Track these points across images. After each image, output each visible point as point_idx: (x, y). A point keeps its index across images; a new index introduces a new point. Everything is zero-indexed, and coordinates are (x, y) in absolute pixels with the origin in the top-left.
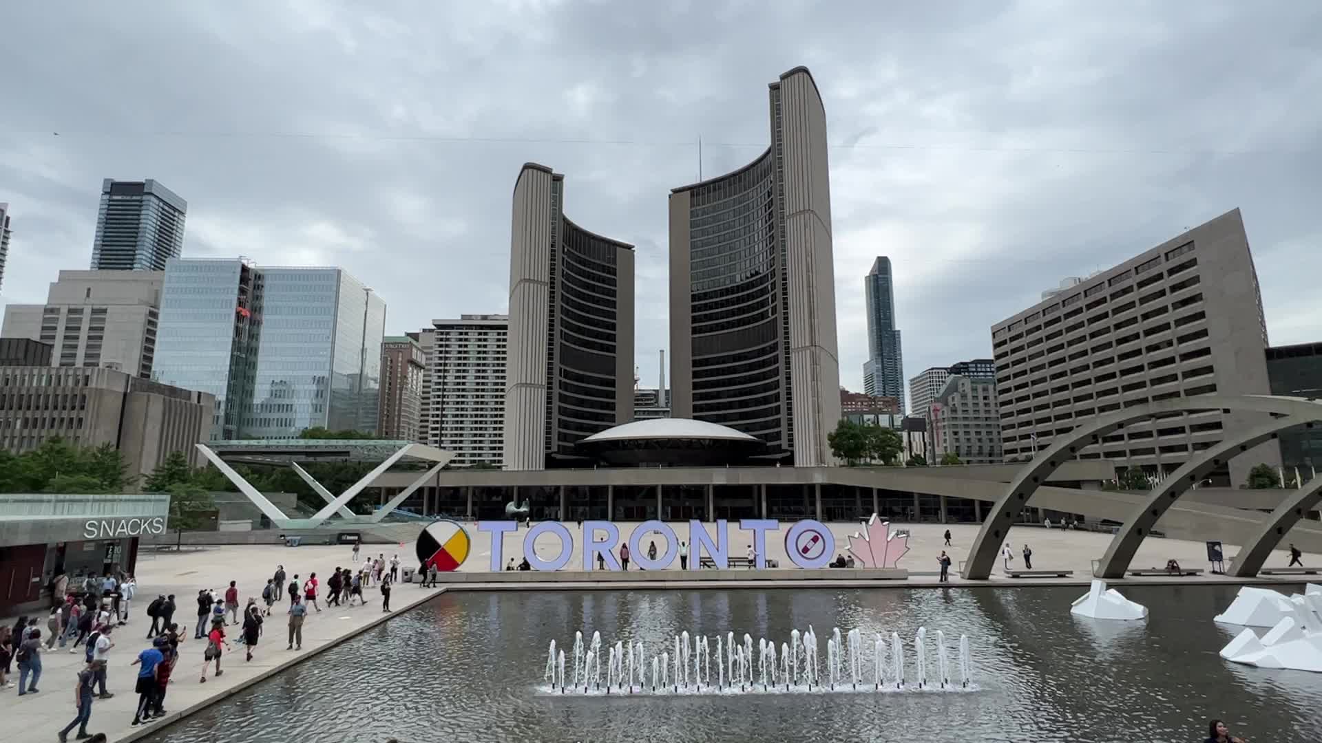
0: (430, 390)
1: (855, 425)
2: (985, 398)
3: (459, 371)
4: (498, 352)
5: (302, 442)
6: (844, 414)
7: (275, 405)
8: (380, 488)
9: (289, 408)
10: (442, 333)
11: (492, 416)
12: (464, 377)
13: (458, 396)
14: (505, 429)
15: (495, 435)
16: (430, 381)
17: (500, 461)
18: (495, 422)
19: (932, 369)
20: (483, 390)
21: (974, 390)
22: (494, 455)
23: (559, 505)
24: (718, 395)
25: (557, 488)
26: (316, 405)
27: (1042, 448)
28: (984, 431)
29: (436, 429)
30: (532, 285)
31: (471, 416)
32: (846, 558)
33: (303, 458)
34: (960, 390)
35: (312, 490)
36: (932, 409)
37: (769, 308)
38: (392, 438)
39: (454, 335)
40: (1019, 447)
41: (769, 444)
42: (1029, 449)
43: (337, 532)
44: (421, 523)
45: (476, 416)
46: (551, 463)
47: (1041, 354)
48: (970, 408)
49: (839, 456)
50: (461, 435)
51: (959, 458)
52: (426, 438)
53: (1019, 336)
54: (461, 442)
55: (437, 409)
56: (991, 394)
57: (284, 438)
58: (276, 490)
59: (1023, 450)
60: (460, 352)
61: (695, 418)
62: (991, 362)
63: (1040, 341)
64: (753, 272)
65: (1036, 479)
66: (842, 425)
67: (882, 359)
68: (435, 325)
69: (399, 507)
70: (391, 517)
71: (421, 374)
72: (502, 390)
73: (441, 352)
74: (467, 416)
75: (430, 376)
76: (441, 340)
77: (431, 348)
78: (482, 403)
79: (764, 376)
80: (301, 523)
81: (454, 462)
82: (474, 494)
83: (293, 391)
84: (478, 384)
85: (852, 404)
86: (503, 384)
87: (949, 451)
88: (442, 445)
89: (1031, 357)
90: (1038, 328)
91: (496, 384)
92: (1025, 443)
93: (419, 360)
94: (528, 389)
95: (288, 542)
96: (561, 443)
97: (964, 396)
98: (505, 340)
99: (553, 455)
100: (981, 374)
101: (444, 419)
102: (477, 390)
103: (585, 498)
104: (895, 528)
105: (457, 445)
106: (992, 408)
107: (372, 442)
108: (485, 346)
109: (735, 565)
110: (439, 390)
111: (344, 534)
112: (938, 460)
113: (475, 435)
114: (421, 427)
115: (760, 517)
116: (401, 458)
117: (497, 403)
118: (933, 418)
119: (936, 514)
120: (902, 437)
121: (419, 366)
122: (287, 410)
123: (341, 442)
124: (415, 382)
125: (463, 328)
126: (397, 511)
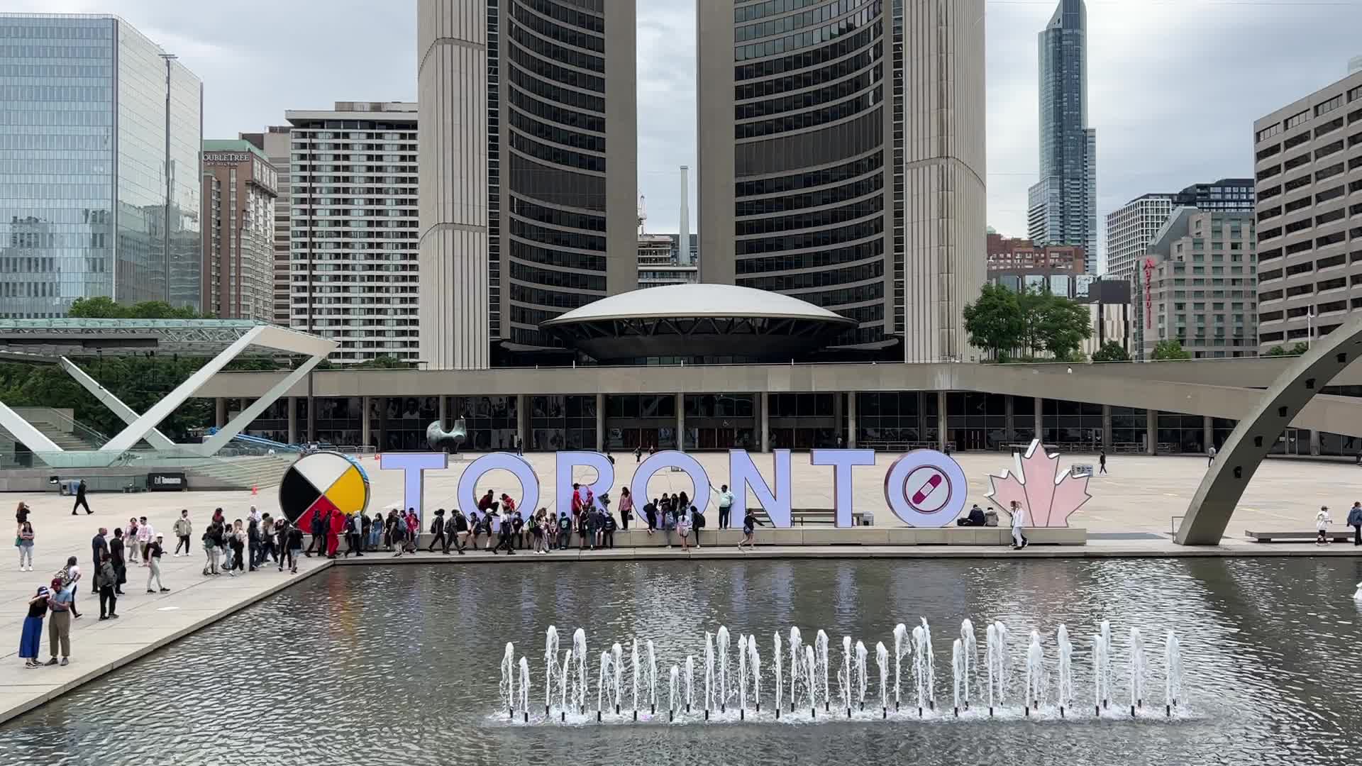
0: (290, 233)
1: (1010, 294)
2: (1234, 246)
3: (336, 201)
4: (403, 169)
5: (75, 323)
6: (991, 274)
7: (22, 259)
8: (213, 400)
9: (48, 264)
10: (304, 135)
11: (397, 279)
12: (346, 212)
13: (338, 245)
14: (420, 301)
15: (405, 311)
16: (287, 219)
17: (413, 355)
18: (404, 289)
19: (1147, 196)
20: (379, 234)
21: (1216, 232)
22: (405, 344)
23: (514, 424)
24: (779, 244)
25: (512, 399)
26: (94, 259)
27: (1325, 330)
28: (1228, 302)
29: (303, 300)
30: (456, 49)
31: (362, 279)
32: (985, 511)
33: (78, 350)
34: (1193, 232)
35: (98, 402)
36: (1142, 264)
37: (869, 91)
38: (228, 317)
39: (324, 138)
40: (1285, 330)
41: (862, 326)
42: (1303, 332)
43: (146, 473)
44: (286, 457)
45: (370, 278)
46: (500, 357)
47: (1339, 168)
48: (1208, 263)
49: (981, 344)
50: (346, 311)
51: (1184, 349)
52: (287, 316)
53: (1302, 138)
54: (346, 322)
55: (303, 267)
56: (1245, 238)
57: (43, 316)
58: (36, 403)
59: (1293, 334)
60: (337, 168)
61: (740, 283)
62: (1248, 183)
63: (1338, 145)
64: (843, 25)
65: (1310, 384)
66: (987, 292)
67: (1062, 179)
68: (291, 121)
69: (247, 430)
70: (235, 447)
71: (271, 206)
72: (413, 235)
73: (303, 168)
74: (354, 279)
75: (287, 209)
76: (303, 146)
77: (286, 160)
78: (379, 256)
79: (858, 211)
80: (82, 457)
81: (337, 355)
82: (373, 407)
83: (51, 235)
84: (370, 223)
85: (1005, 258)
86: (414, 224)
87: (1166, 338)
88: (315, 328)
89: (1320, 175)
90: (1337, 123)
91: (402, 224)
92: (1297, 322)
93: (266, 182)
94: (458, 233)
95: (65, 487)
96: (515, 325)
97: (1198, 243)
98: (413, 147)
99: (503, 345)
100: (1232, 205)
101: (315, 284)
102: (370, 234)
103: (558, 412)
104: (1068, 462)
105: (339, 325)
106: (1246, 262)
107: (194, 323)
108: (380, 158)
109: (802, 522)
110: (304, 234)
111: (158, 475)
112: (1148, 351)
113: (370, 311)
114: (277, 297)
115: (844, 446)
116: (245, 350)
117: (404, 256)
118: (1143, 281)
119: (1139, 438)
120: (1088, 313)
121: (267, 194)
122: (44, 269)
123: (142, 323)
124: (261, 220)
125: (340, 126)
126: (246, 438)
